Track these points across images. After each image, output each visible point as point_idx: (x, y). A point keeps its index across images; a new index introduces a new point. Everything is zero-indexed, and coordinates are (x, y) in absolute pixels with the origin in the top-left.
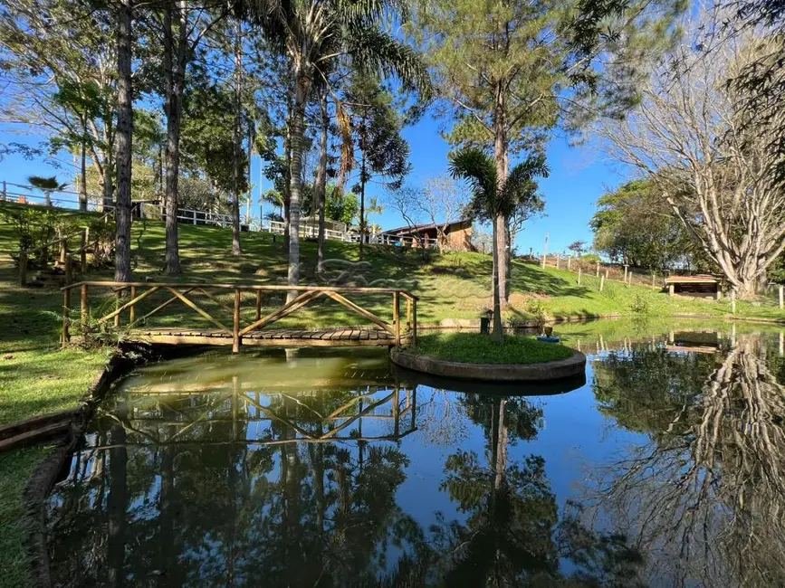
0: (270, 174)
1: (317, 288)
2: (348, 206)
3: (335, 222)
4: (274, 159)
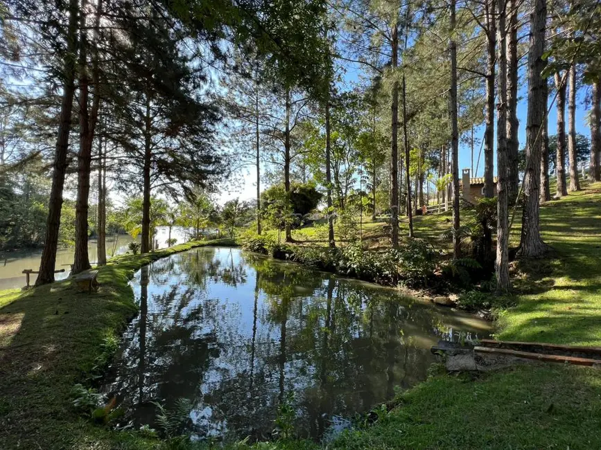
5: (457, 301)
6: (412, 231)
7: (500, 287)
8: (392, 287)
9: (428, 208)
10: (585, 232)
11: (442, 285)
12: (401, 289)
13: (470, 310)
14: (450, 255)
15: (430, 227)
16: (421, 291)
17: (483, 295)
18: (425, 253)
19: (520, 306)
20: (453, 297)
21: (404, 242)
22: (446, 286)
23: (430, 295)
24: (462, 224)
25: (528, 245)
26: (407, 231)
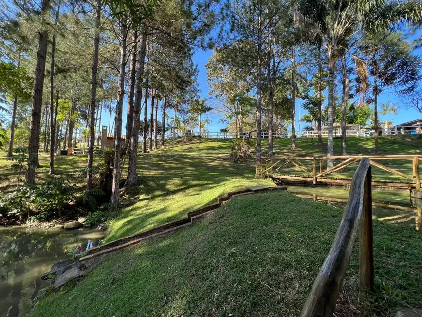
0: (306, 106)
1: (356, 157)
2: (361, 113)
3: (350, 125)
4: (308, 98)
5: (84, 222)
6: (52, 168)
7: (113, 205)
8: (20, 225)
9: (75, 150)
10: (155, 170)
11: (74, 212)
12: (31, 225)
13: (92, 227)
14: (84, 187)
15: (72, 166)
16: (53, 221)
17: (103, 213)
18: (59, 188)
19: (122, 215)
20: (81, 220)
21: (43, 179)
22: (77, 212)
23: (62, 223)
24: (95, 164)
25: (131, 178)
26: (48, 169)
